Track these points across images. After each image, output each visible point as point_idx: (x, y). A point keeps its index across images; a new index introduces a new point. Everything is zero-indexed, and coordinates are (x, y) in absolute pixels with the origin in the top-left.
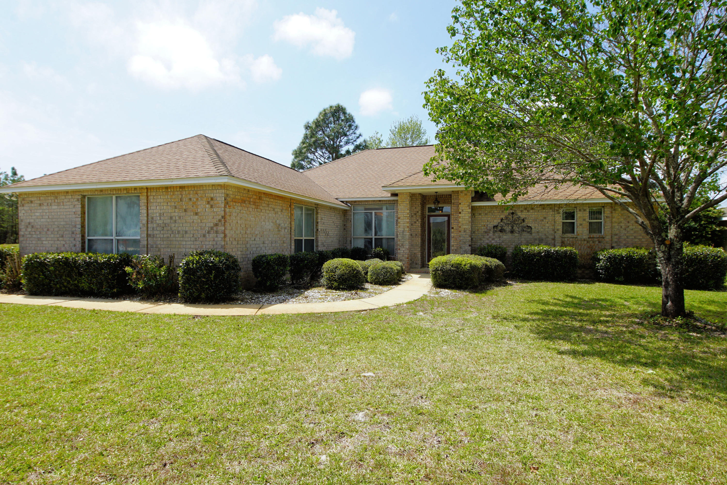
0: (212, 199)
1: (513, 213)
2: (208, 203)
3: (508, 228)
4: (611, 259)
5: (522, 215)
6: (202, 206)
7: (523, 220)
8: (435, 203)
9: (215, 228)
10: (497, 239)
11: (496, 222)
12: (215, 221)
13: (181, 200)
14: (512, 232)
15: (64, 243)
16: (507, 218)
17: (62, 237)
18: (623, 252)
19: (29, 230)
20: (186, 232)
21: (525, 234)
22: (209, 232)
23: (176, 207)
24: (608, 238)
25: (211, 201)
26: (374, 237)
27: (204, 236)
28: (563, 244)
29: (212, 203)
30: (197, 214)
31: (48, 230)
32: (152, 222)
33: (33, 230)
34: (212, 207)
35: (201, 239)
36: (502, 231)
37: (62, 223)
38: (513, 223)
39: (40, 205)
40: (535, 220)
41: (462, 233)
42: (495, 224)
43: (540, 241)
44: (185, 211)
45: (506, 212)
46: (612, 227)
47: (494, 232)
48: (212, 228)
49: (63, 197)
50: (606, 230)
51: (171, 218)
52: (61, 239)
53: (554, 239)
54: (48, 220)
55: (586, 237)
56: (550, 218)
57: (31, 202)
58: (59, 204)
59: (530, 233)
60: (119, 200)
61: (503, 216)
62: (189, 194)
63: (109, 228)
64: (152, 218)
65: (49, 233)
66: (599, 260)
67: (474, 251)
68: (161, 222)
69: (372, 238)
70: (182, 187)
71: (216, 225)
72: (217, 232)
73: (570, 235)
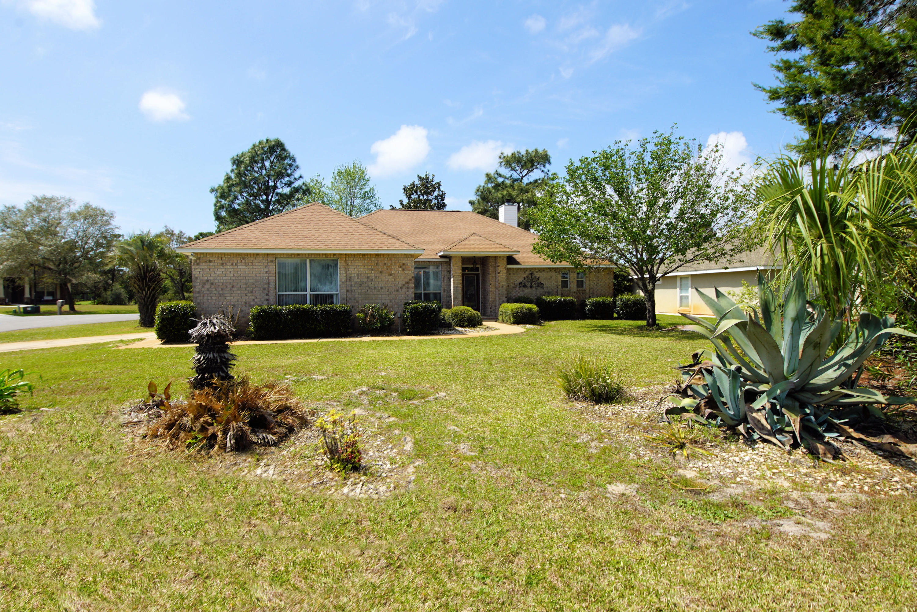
0: (404, 264)
1: (532, 274)
2: (401, 267)
3: (529, 285)
4: (594, 304)
5: (537, 275)
6: (396, 269)
7: (538, 279)
8: (473, 264)
9: (406, 285)
10: (521, 293)
11: (520, 280)
12: (406, 280)
13: (377, 264)
14: (531, 287)
15: (253, 298)
16: (528, 277)
17: (252, 292)
18: (599, 299)
19: (207, 286)
20: (382, 288)
21: (539, 288)
22: (401, 288)
23: (372, 270)
24: (587, 291)
25: (403, 266)
26: (423, 292)
27: (397, 291)
28: (562, 295)
29: (403, 267)
30: (391, 275)
31: (233, 287)
32: (350, 281)
33: (213, 286)
34: (403, 270)
35: (395, 293)
36: (525, 286)
37: (252, 281)
38: (532, 280)
39: (222, 264)
40: (545, 279)
41: (501, 288)
42: (520, 281)
43: (549, 294)
44: (381, 272)
45: (528, 273)
46: (590, 284)
47: (520, 287)
48: (404, 285)
49: (252, 259)
50: (586, 286)
51: (368, 277)
52: (249, 294)
53: (557, 292)
54: (234, 278)
55: (575, 290)
56: (554, 277)
57: (210, 261)
58: (246, 264)
59: (542, 287)
60: (313, 263)
61: (525, 276)
62: (384, 260)
63: (302, 284)
64: (350, 277)
65: (234, 289)
66: (587, 305)
67: (508, 302)
68: (359, 280)
69: (421, 294)
70: (378, 255)
71: (408, 283)
72: (408, 288)
73: (566, 289)
